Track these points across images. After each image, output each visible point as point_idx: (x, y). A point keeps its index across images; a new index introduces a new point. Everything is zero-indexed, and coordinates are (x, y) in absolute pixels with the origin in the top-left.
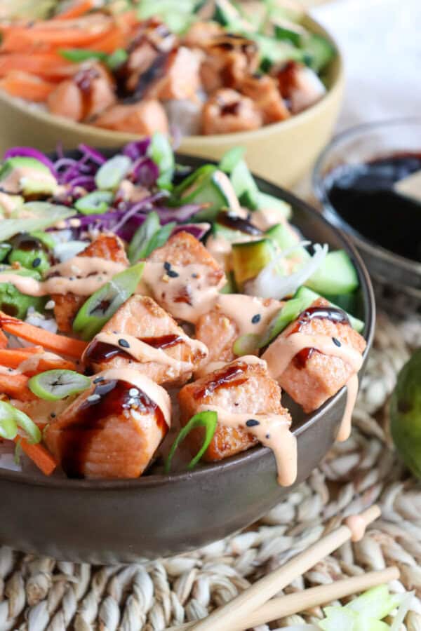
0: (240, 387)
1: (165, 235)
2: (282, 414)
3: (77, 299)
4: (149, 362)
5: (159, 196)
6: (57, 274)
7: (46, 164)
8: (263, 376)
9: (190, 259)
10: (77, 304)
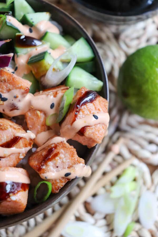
0: (57, 158)
8: (66, 147)
9: (10, 88)
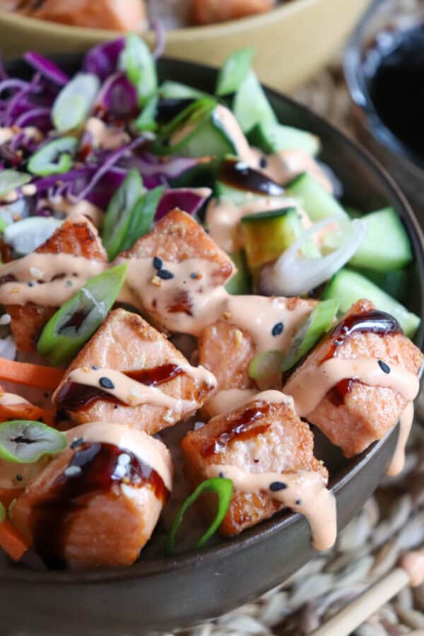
0: (260, 437)
1: (151, 209)
2: (316, 470)
3: (39, 311)
4: (140, 405)
5: (140, 141)
6: (12, 278)
8: (290, 419)
9: (187, 253)
10: (41, 317)
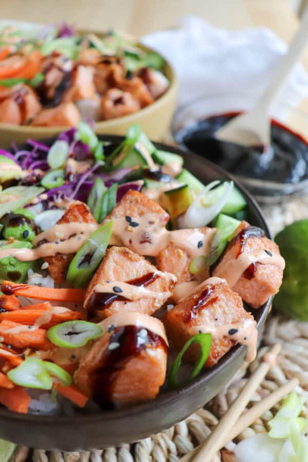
1: (114, 195)
3: (65, 257)
4: (139, 300)
5: (97, 166)
6: (45, 241)
7: (9, 157)
9: (144, 211)
10: (66, 261)
